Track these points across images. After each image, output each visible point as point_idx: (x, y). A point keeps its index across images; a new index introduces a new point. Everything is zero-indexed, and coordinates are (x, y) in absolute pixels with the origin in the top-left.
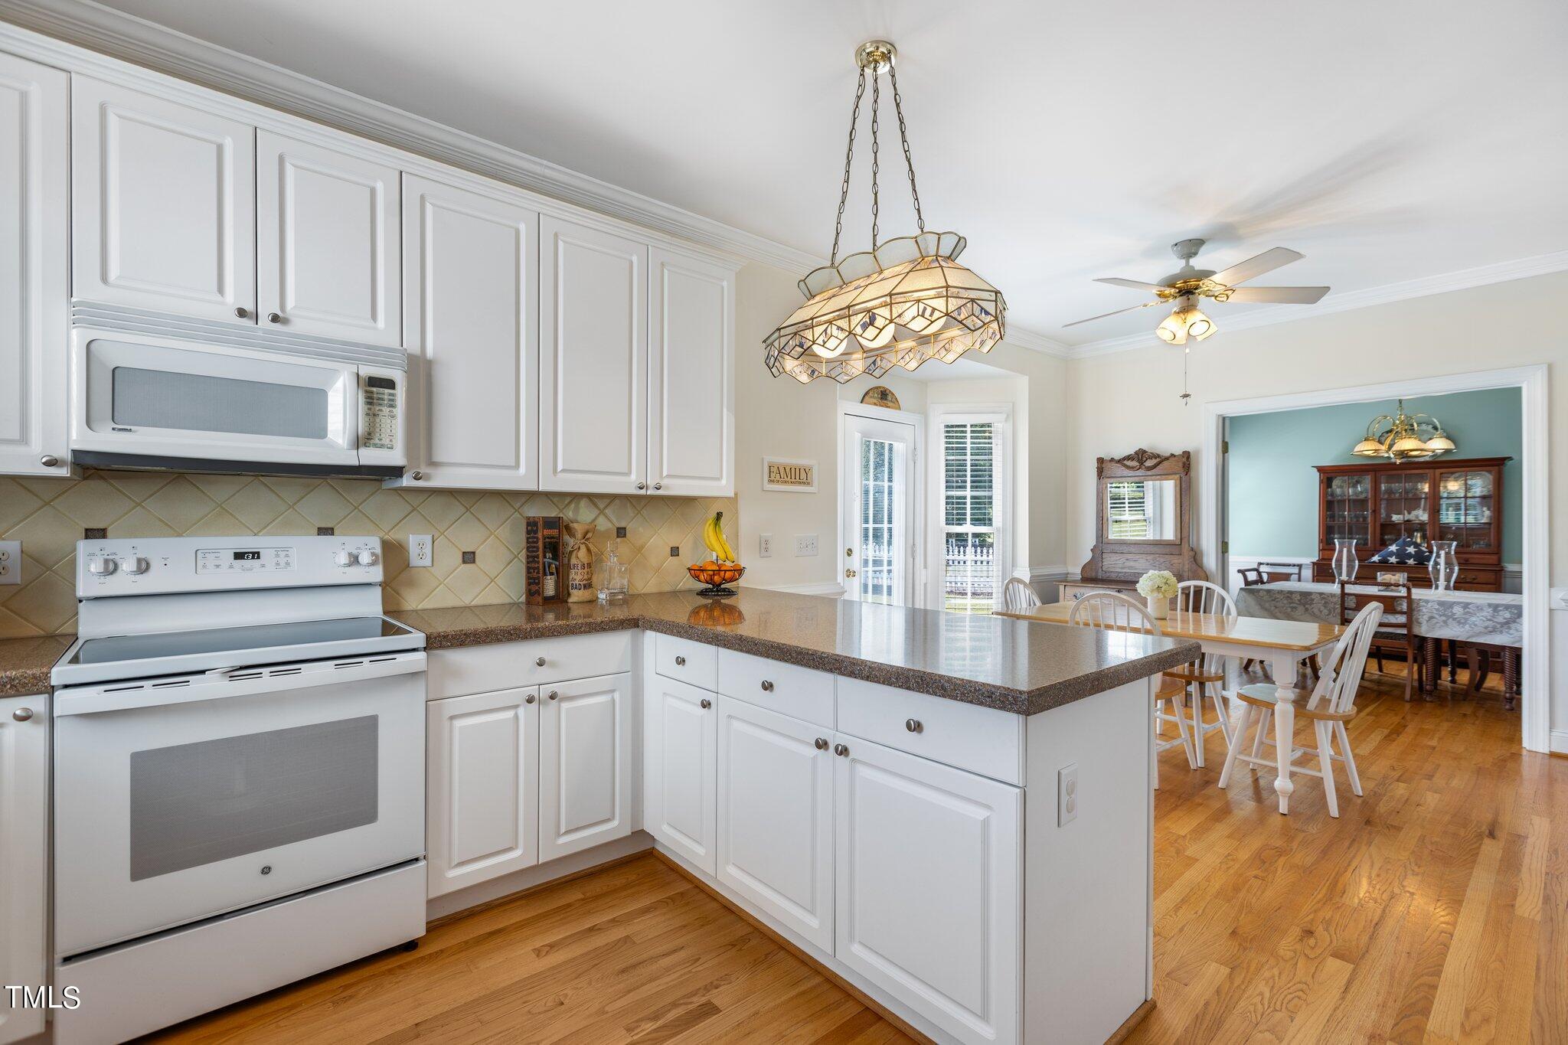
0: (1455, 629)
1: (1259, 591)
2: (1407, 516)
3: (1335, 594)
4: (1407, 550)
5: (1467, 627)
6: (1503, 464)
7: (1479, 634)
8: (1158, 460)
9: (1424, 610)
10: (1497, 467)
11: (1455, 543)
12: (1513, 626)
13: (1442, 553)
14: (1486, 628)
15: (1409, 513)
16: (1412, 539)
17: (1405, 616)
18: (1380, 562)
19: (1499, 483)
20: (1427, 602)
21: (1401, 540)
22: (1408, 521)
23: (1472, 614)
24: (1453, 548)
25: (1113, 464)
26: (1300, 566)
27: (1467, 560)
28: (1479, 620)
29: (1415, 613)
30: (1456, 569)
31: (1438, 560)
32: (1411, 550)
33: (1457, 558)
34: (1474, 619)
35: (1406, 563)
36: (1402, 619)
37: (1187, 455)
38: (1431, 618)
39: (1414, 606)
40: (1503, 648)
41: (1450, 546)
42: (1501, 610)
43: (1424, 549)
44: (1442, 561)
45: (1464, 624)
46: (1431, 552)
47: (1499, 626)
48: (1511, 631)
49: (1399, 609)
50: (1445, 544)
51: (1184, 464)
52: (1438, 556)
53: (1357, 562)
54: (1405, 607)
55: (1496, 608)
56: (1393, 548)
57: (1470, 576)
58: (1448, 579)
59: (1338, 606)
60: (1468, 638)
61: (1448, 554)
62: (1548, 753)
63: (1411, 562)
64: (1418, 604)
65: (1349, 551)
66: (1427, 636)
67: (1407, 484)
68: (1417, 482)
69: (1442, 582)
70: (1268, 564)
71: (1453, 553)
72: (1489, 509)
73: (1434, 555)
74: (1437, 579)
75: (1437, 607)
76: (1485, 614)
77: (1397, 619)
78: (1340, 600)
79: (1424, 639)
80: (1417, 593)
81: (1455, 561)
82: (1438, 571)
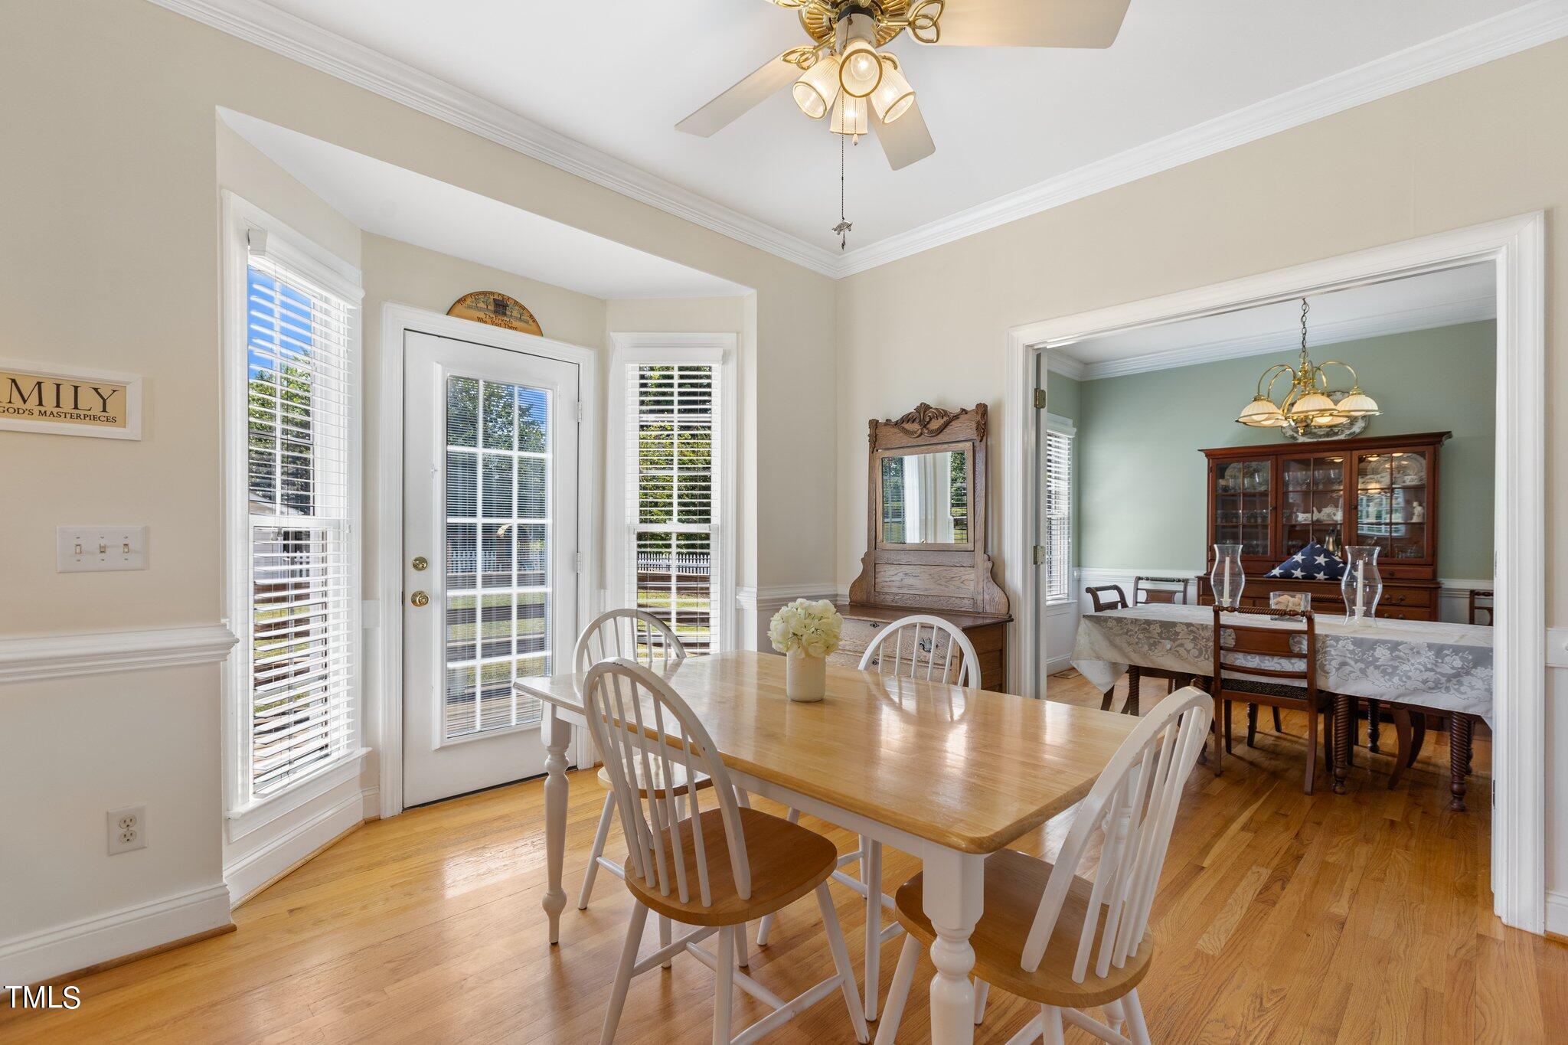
0: (1377, 683)
1: (1106, 619)
2: (1316, 516)
3: (1207, 626)
4: (1316, 560)
5: (1396, 679)
6: (1440, 442)
7: (1415, 691)
8: (945, 419)
9: (1333, 653)
10: (1431, 447)
11: (1378, 549)
12: (1466, 680)
13: (1360, 563)
14: (1425, 682)
15: (1320, 511)
16: (1322, 546)
17: (1305, 660)
18: (1282, 576)
19: (1434, 470)
20: (1337, 639)
21: (1309, 546)
22: (1317, 521)
23: (1403, 660)
24: (1375, 556)
25: (888, 428)
26: (1186, 582)
27: (1392, 574)
28: (1414, 669)
29: (1319, 656)
30: (1380, 587)
31: (1355, 573)
32: (1321, 560)
33: (1380, 571)
34: (1405, 667)
35: (1315, 578)
36: (1300, 666)
37: (982, 410)
38: (1343, 664)
39: (1319, 645)
40: (1450, 713)
41: (1371, 555)
42: (1448, 655)
43: (1337, 558)
44: (1359, 574)
45: (1392, 675)
46: (1345, 563)
47: (1443, 680)
48: (1462, 689)
49: (1296, 650)
50: (1364, 549)
51: (978, 423)
52: (1354, 567)
53: (1243, 576)
54: (1304, 647)
55: (1439, 650)
56: (1298, 558)
57: (1398, 595)
58: (1368, 603)
59: (1211, 644)
60: (1398, 696)
61: (1367, 565)
62: (1541, 933)
63: (1321, 576)
64: (1324, 642)
65: (1233, 562)
66: (1336, 692)
67: (1316, 472)
68: (1330, 469)
69: (1359, 608)
70: (1147, 579)
71: (1375, 563)
72: (1420, 505)
73: (1349, 566)
74: (1353, 602)
75: (1351, 647)
76: (1422, 660)
77: (1293, 664)
78: (1212, 634)
79: (1332, 697)
80: (1325, 623)
81: (1377, 575)
82: (1355, 591)
